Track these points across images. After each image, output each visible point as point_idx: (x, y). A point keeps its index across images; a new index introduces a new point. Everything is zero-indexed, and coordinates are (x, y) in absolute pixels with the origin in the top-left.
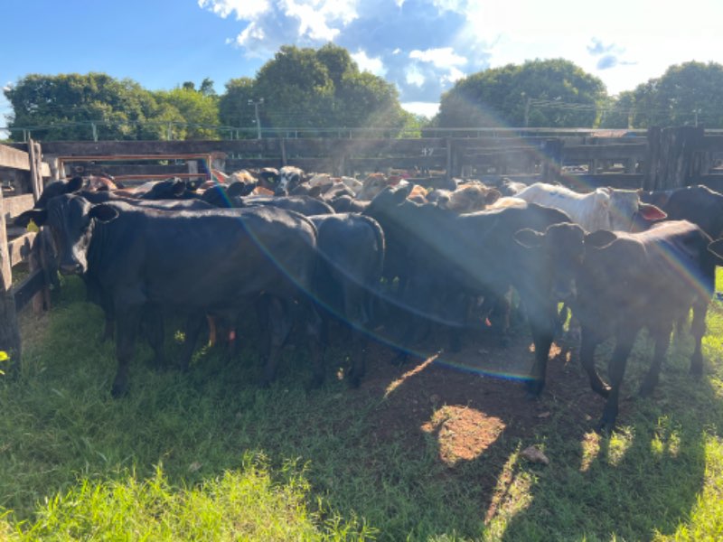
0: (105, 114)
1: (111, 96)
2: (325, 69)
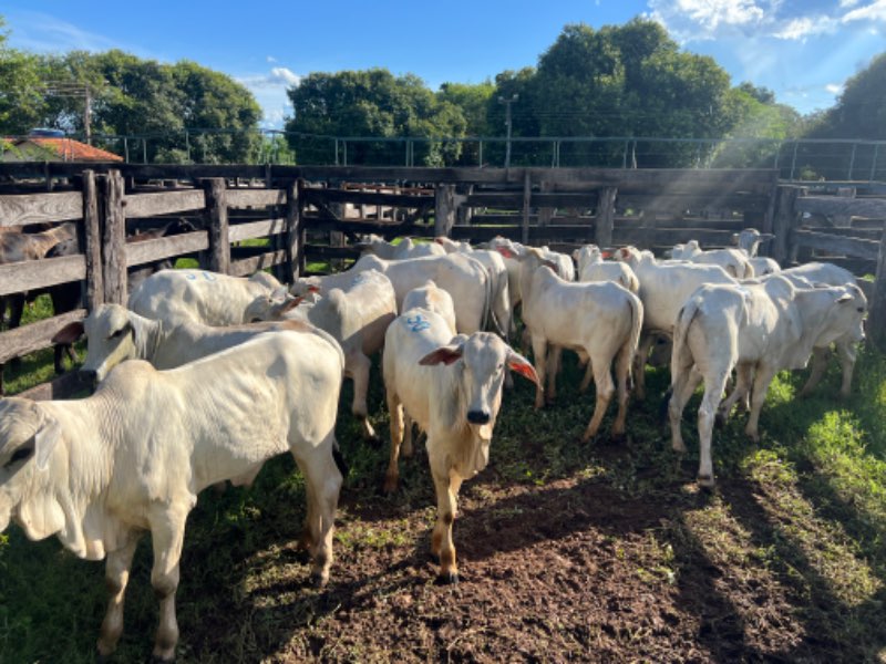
1: (381, 94)
2: (617, 53)
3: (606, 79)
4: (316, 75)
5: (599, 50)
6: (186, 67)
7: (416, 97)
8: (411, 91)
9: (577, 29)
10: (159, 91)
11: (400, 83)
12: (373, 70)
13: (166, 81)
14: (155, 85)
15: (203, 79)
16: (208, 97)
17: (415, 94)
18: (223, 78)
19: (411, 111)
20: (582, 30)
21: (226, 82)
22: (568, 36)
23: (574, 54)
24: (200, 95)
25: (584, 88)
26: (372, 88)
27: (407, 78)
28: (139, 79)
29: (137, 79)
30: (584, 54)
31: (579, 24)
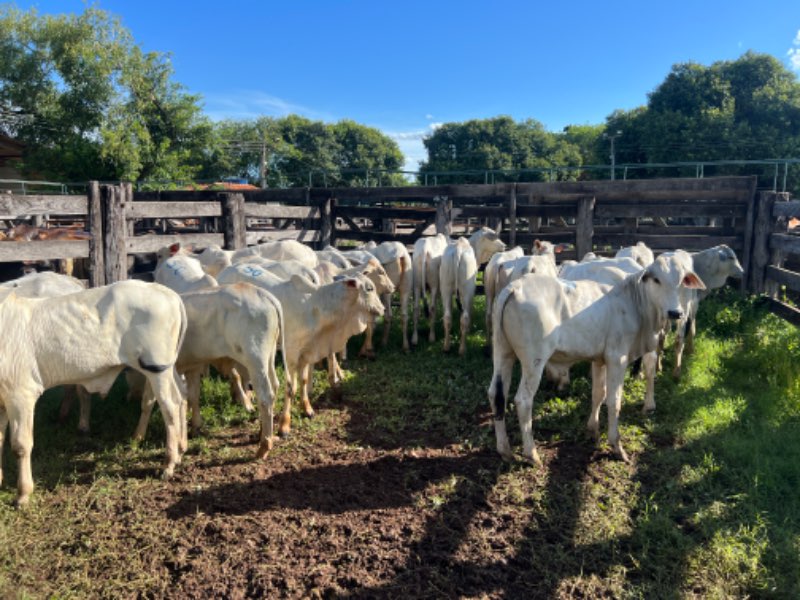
0: (491, 157)
1: (502, 138)
2: (726, 87)
3: (714, 112)
4: (448, 125)
5: (707, 85)
6: (344, 125)
7: (535, 139)
8: (531, 133)
9: (686, 67)
10: (323, 145)
11: (520, 127)
12: (497, 118)
13: (328, 137)
14: (320, 140)
15: (357, 134)
16: (360, 148)
17: (533, 136)
18: (373, 131)
19: (529, 150)
20: (692, 67)
21: (376, 136)
22: (677, 74)
23: (682, 90)
24: (355, 147)
25: (691, 121)
26: (495, 133)
27: (528, 123)
28: (308, 137)
29: (306, 136)
30: (692, 89)
31: (688, 62)
